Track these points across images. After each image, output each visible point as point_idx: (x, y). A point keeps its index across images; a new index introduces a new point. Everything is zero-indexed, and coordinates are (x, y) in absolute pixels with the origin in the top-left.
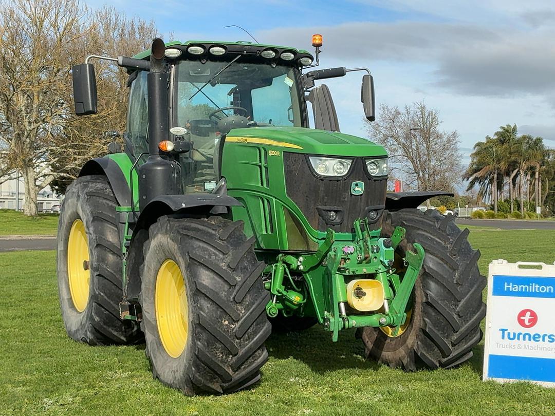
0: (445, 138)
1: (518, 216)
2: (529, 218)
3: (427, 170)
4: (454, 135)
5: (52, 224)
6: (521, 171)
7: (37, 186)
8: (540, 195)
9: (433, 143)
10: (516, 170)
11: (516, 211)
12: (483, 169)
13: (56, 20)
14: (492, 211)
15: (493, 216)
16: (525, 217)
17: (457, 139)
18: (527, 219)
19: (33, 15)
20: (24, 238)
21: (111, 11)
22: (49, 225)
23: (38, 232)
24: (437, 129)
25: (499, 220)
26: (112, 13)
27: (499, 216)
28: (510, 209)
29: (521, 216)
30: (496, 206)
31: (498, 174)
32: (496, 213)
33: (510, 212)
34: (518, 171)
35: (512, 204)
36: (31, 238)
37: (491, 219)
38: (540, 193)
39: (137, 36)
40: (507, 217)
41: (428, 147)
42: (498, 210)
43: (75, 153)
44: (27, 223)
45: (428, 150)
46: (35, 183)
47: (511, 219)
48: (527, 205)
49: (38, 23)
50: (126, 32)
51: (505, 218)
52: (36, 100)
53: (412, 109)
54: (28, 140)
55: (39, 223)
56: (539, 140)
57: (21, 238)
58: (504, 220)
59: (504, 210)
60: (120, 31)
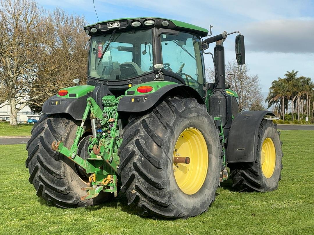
0: (251, 79)
1: (296, 123)
2: (303, 124)
3: (241, 97)
4: (256, 77)
5: (25, 129)
6: (298, 97)
7: (17, 109)
8: (310, 110)
9: (244, 82)
10: (295, 97)
11: (296, 119)
12: (277, 96)
13: (26, 16)
14: (282, 120)
15: (282, 123)
16: (300, 123)
17: (258, 80)
18: (302, 124)
19: (13, 13)
20: (4, 138)
21: (60, 10)
22: (23, 130)
23: (14, 134)
24: (246, 74)
25: (285, 125)
26: (61, 11)
27: (285, 123)
28: (292, 118)
29: (298, 122)
30: (284, 117)
31: (285, 99)
32: (284, 121)
33: (292, 120)
34: (296, 97)
35: (293, 116)
36: (8, 138)
37: (281, 125)
38: (309, 109)
39: (75, 24)
40: (290, 123)
41: (241, 84)
42: (285, 119)
43: (37, 90)
44: (10, 129)
45: (241, 86)
46: (16, 107)
47: (292, 124)
48: (302, 116)
49: (16, 18)
50: (69, 22)
51: (289, 124)
52: (16, 61)
53: (232, 63)
54: (11, 83)
55: (18, 130)
56: (309, 80)
57: (2, 138)
58: (288, 125)
59: (288, 119)
60: (65, 21)
